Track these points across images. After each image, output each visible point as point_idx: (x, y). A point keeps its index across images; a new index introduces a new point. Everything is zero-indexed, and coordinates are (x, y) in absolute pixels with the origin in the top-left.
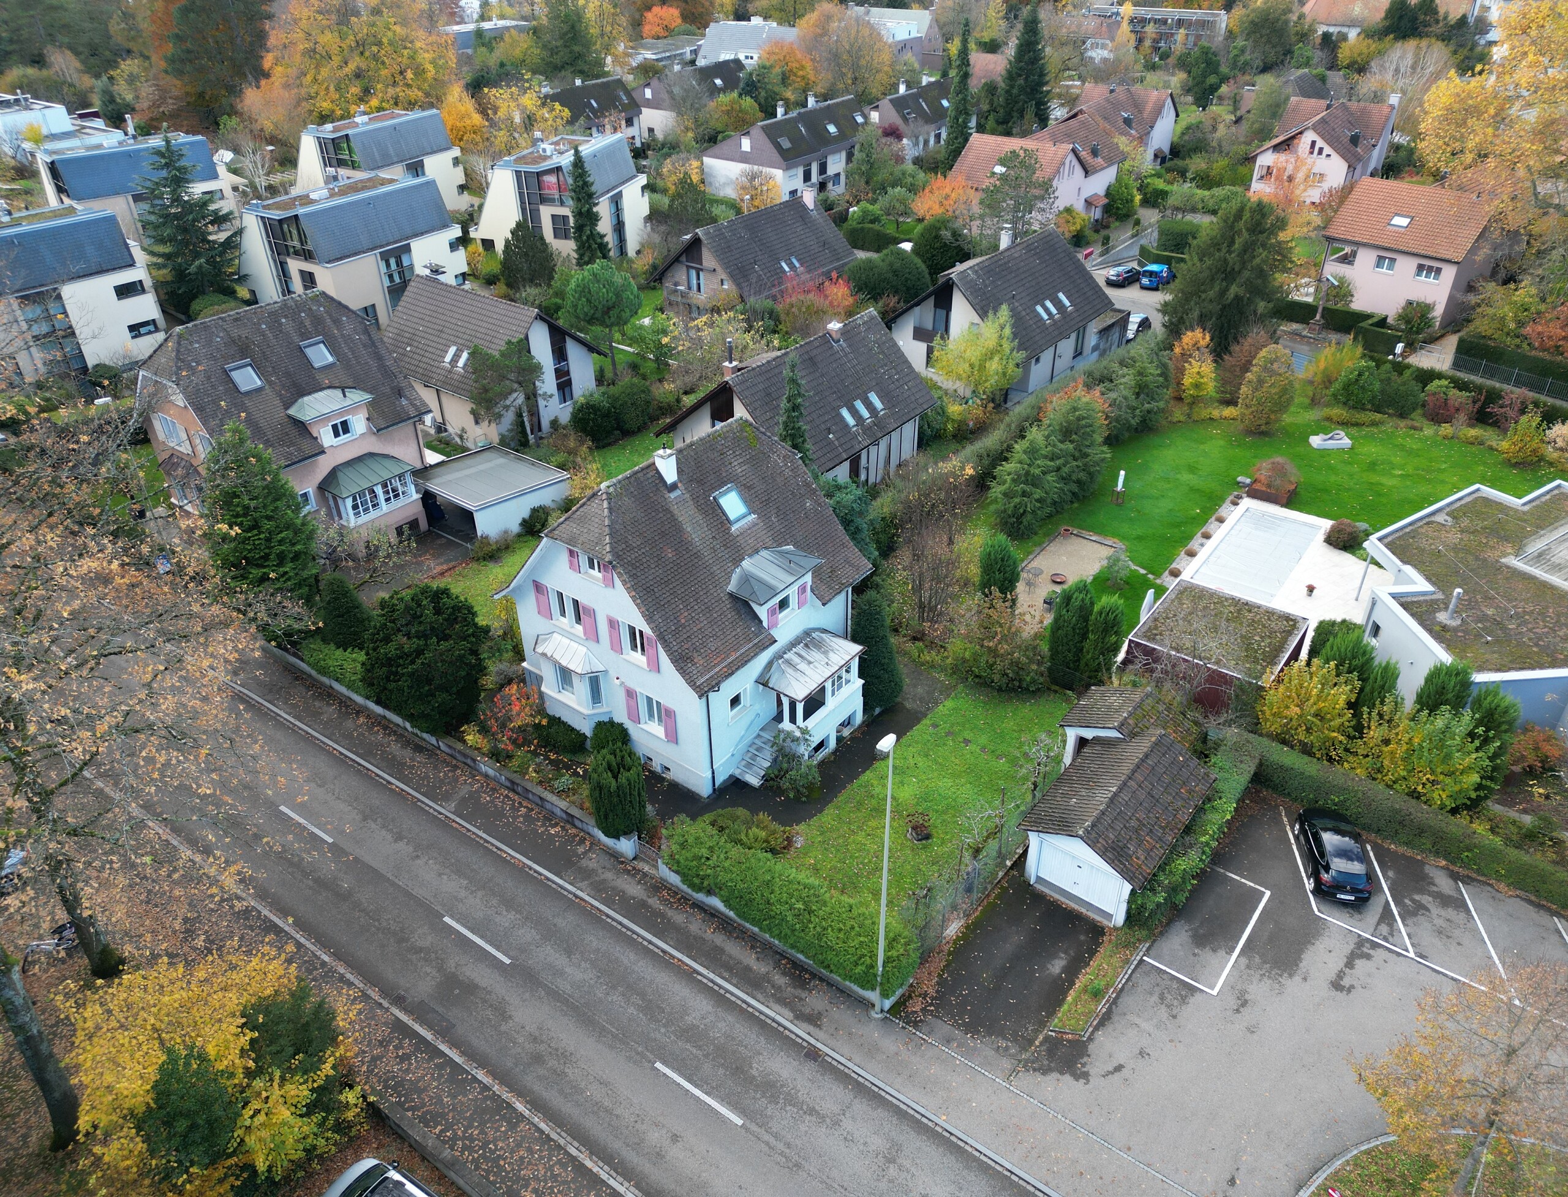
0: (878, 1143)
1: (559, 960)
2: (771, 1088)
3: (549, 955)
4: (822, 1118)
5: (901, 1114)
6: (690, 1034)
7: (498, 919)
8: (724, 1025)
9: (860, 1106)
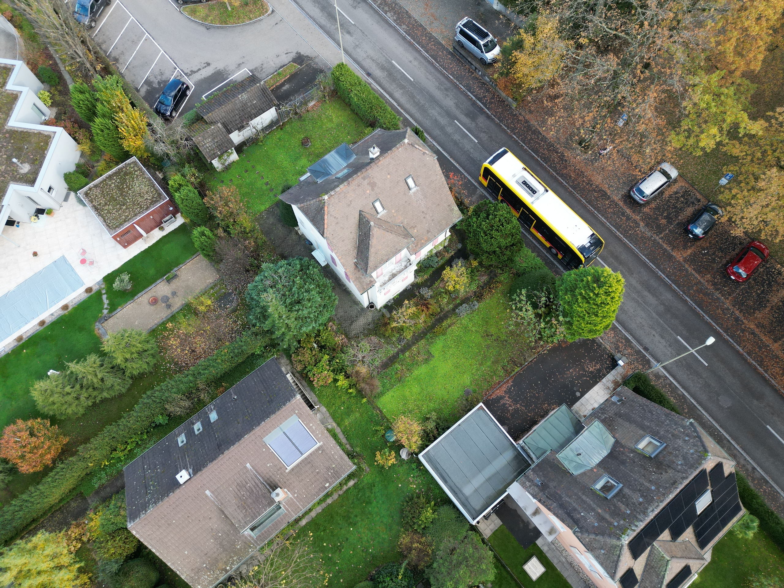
0: (358, 50)
1: (439, 118)
2: (383, 68)
3: (443, 121)
4: (371, 58)
5: (350, 56)
6: (402, 87)
7: (459, 138)
8: (392, 87)
9: (360, 59)
